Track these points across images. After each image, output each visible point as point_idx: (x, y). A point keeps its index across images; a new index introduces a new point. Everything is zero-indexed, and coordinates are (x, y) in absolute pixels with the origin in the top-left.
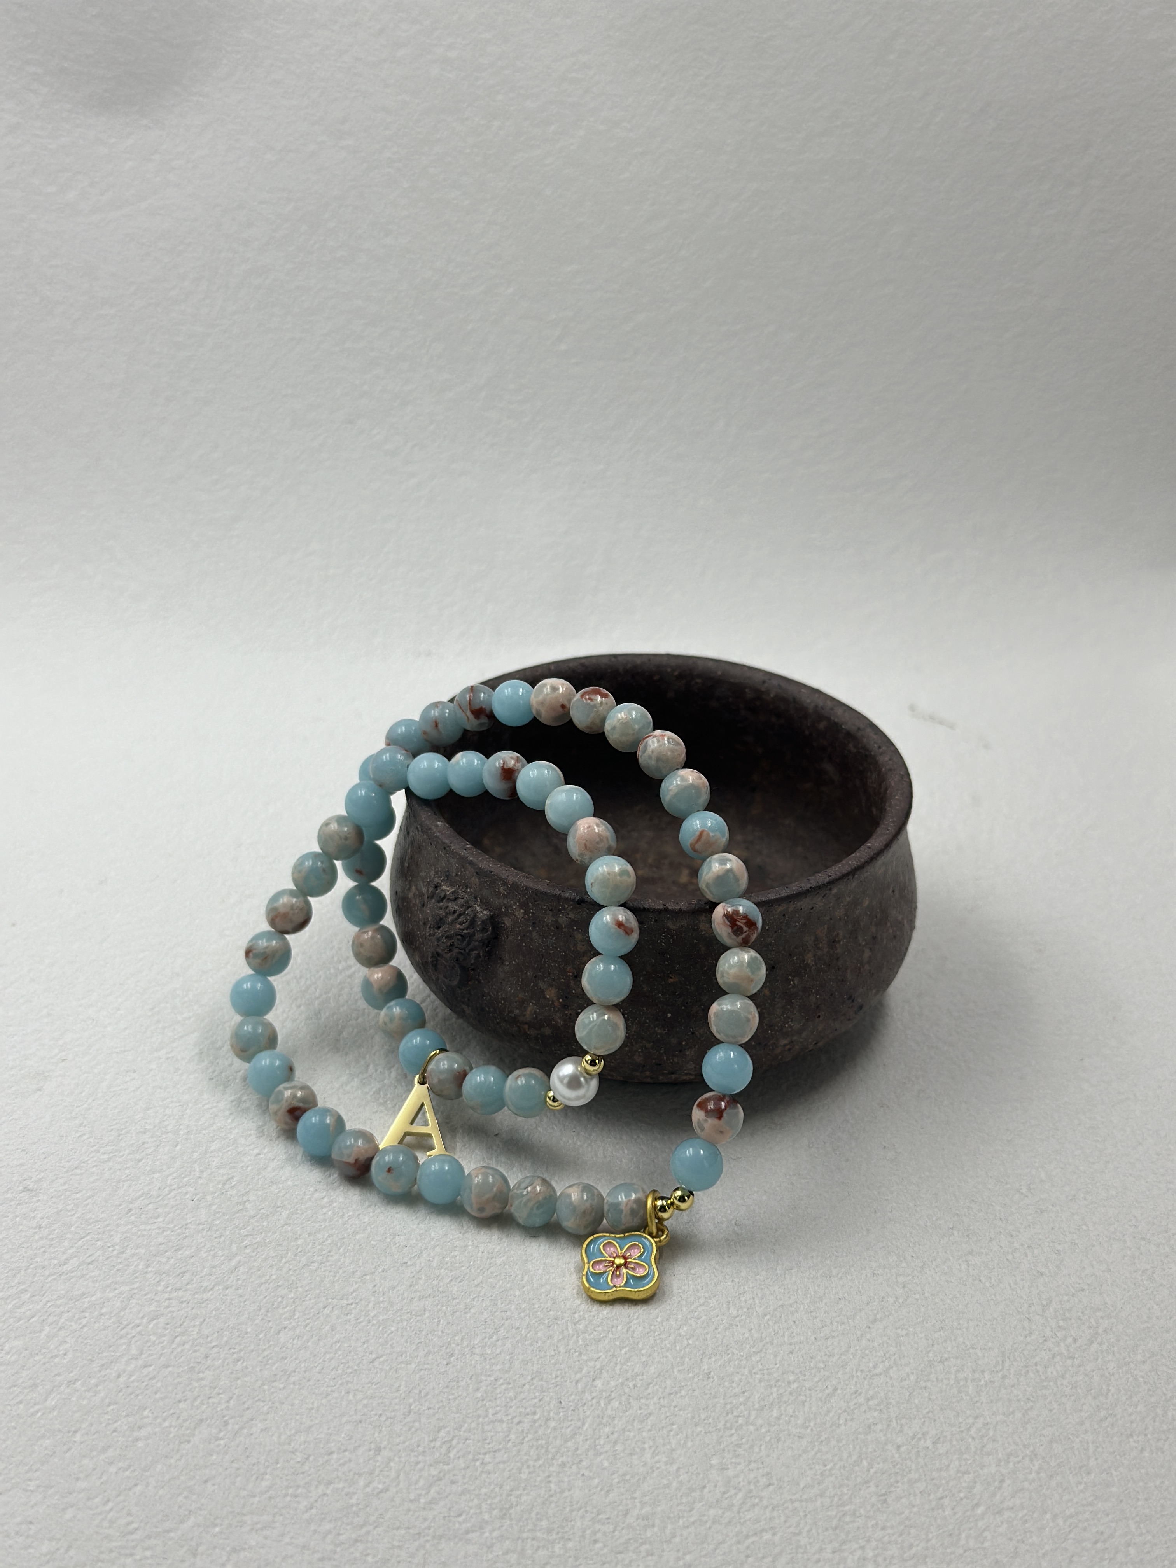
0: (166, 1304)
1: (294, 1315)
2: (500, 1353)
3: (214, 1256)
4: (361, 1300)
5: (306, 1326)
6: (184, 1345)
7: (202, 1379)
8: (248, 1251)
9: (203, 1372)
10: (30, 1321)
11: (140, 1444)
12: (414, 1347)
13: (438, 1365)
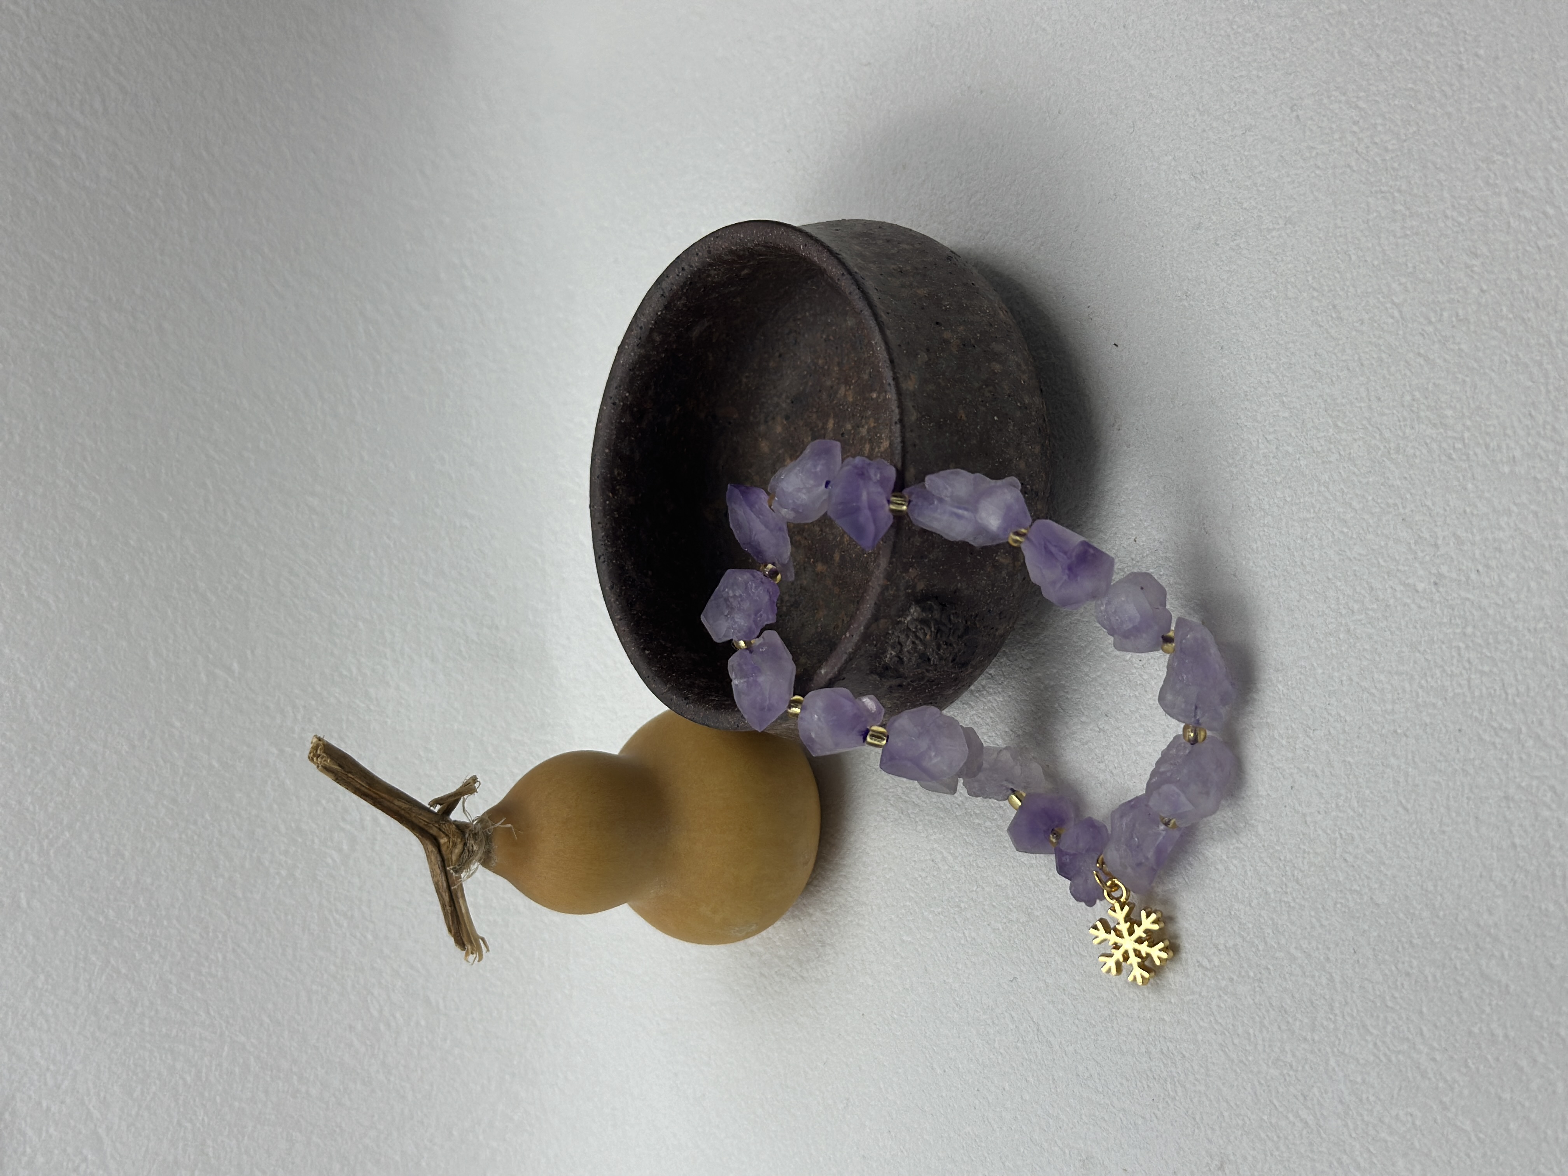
0: (1349, 1019)
1: (1356, 891)
2: (1392, 685)
3: (1291, 974)
4: (1335, 825)
5: (1368, 878)
6: (1395, 998)
7: (1434, 976)
8: (1283, 941)
9: (1426, 977)
10: (1374, 1152)
11: (1512, 1034)
12: (1388, 770)
13: (1407, 744)
